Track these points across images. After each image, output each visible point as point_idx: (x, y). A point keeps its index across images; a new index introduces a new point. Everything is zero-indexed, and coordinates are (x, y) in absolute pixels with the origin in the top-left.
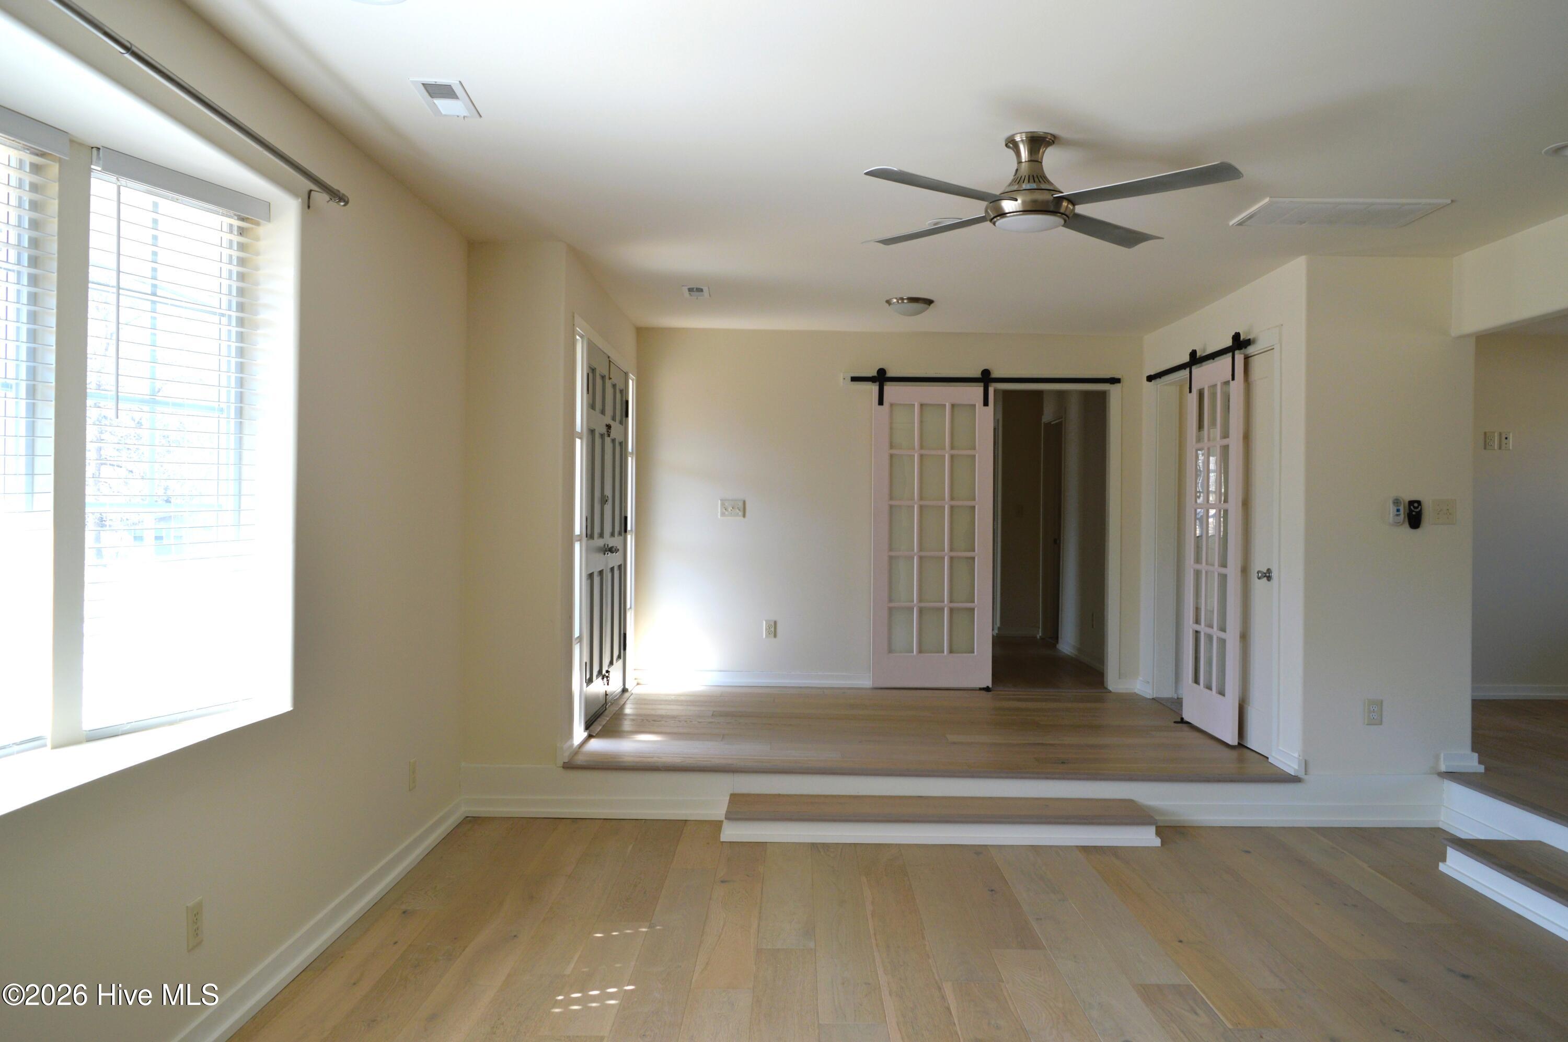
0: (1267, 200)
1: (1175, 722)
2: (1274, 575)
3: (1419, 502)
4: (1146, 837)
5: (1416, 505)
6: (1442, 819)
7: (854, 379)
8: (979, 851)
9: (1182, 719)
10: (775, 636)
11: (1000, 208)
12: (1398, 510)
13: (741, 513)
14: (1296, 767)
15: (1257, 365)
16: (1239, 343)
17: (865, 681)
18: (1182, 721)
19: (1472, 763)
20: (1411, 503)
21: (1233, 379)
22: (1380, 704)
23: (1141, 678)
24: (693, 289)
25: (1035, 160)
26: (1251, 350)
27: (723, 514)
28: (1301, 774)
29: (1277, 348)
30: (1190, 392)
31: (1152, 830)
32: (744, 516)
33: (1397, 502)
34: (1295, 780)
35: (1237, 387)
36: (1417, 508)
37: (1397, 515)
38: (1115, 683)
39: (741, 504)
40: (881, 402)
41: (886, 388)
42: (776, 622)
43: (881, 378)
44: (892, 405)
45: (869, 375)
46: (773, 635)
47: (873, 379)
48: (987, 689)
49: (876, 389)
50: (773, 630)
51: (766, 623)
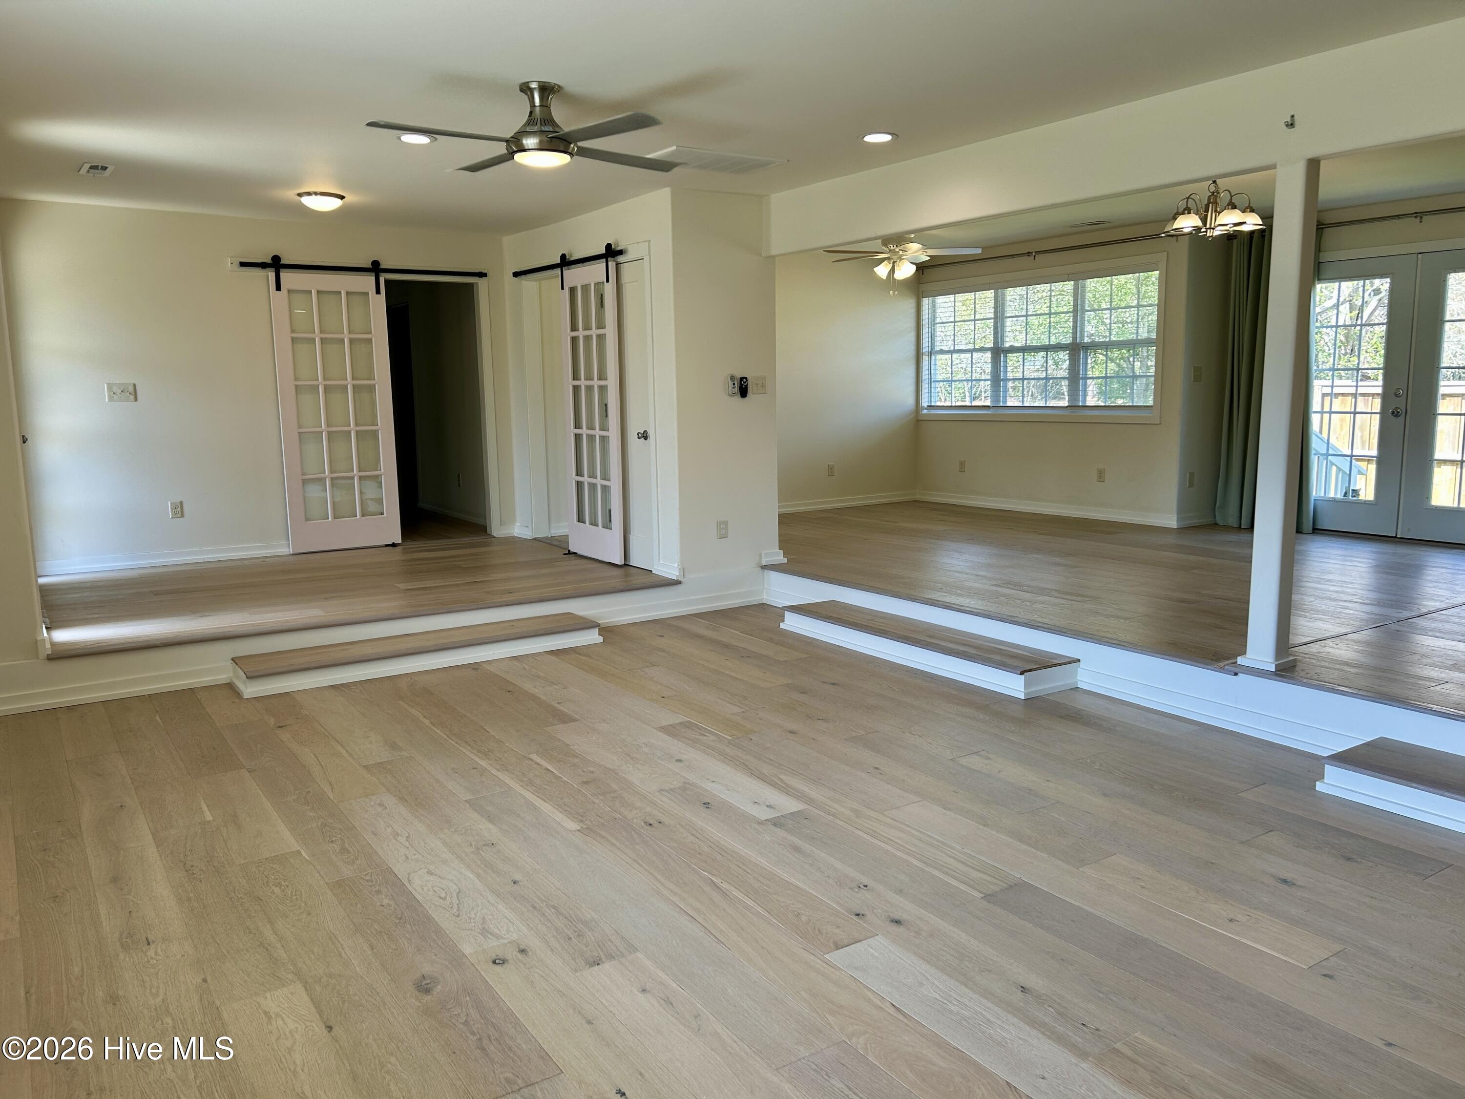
0: (674, 148)
1: (564, 554)
2: (651, 433)
3: (746, 378)
4: (592, 637)
5: (745, 380)
6: (765, 597)
7: (243, 264)
8: (475, 667)
9: (569, 551)
10: (182, 516)
11: (522, 145)
12: (734, 384)
13: (132, 397)
14: (678, 574)
15: (626, 270)
16: (611, 253)
17: (283, 549)
18: (570, 553)
19: (779, 558)
20: (742, 379)
21: (608, 281)
22: (726, 523)
23: (519, 524)
25: (544, 105)
26: (621, 259)
27: (111, 399)
28: (681, 579)
29: (646, 258)
30: (563, 288)
31: (596, 630)
32: (136, 400)
33: (732, 378)
34: (677, 583)
35: (609, 290)
36: (745, 383)
37: (733, 388)
38: (497, 530)
39: (131, 389)
40: (278, 288)
41: (282, 274)
42: (181, 503)
43: (276, 264)
44: (289, 291)
45: (260, 261)
46: (179, 515)
47: (263, 265)
48: (393, 545)
49: (271, 275)
50: (179, 510)
51: (172, 504)
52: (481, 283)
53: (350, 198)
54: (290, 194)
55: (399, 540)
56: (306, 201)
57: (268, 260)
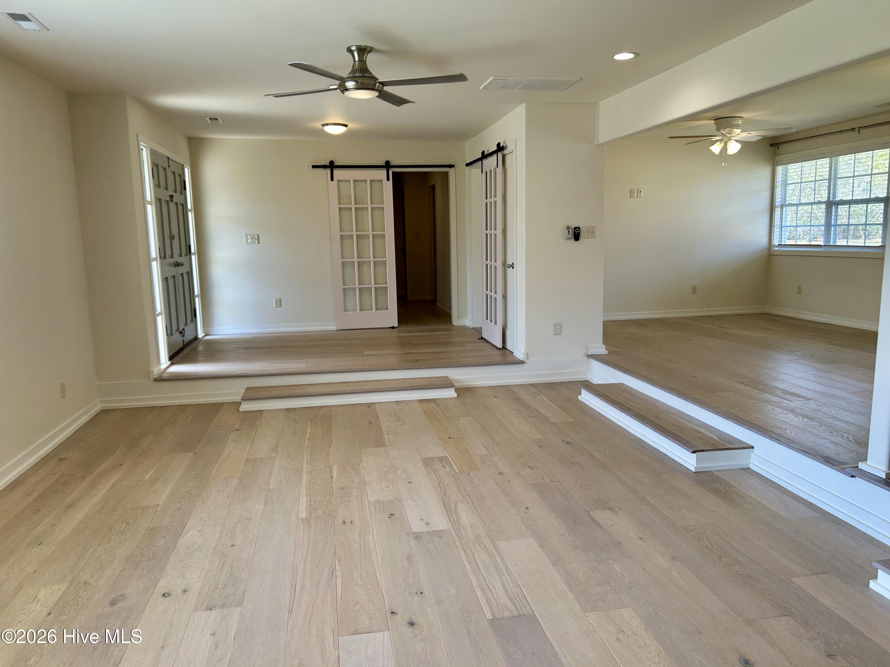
0: (492, 78)
1: (479, 339)
2: (515, 266)
3: (579, 228)
4: (451, 393)
5: (577, 229)
6: (589, 376)
7: (314, 167)
8: (369, 405)
9: (482, 337)
10: (281, 306)
11: (345, 86)
12: (569, 232)
13: (257, 241)
14: (523, 357)
15: (508, 158)
16: (500, 148)
17: (333, 327)
18: (482, 338)
19: (602, 350)
20: (575, 228)
21: (497, 167)
22: (560, 325)
23: (468, 318)
24: (212, 118)
25: (362, 61)
26: (505, 152)
27: (246, 242)
28: (525, 360)
29: (515, 151)
30: (482, 173)
31: (453, 389)
32: (259, 243)
33: (568, 228)
34: (523, 362)
35: (500, 170)
36: (578, 231)
37: (568, 234)
38: (456, 321)
39: (256, 236)
40: (332, 179)
41: (334, 171)
42: (280, 299)
43: (332, 166)
44: (338, 181)
45: (322, 164)
46: (279, 306)
47: (324, 167)
48: (393, 328)
49: (329, 172)
50: (279, 303)
51: (275, 299)
52: (451, 171)
53: (350, 126)
54: (318, 125)
55: (396, 324)
56: (327, 129)
57: (328, 164)
